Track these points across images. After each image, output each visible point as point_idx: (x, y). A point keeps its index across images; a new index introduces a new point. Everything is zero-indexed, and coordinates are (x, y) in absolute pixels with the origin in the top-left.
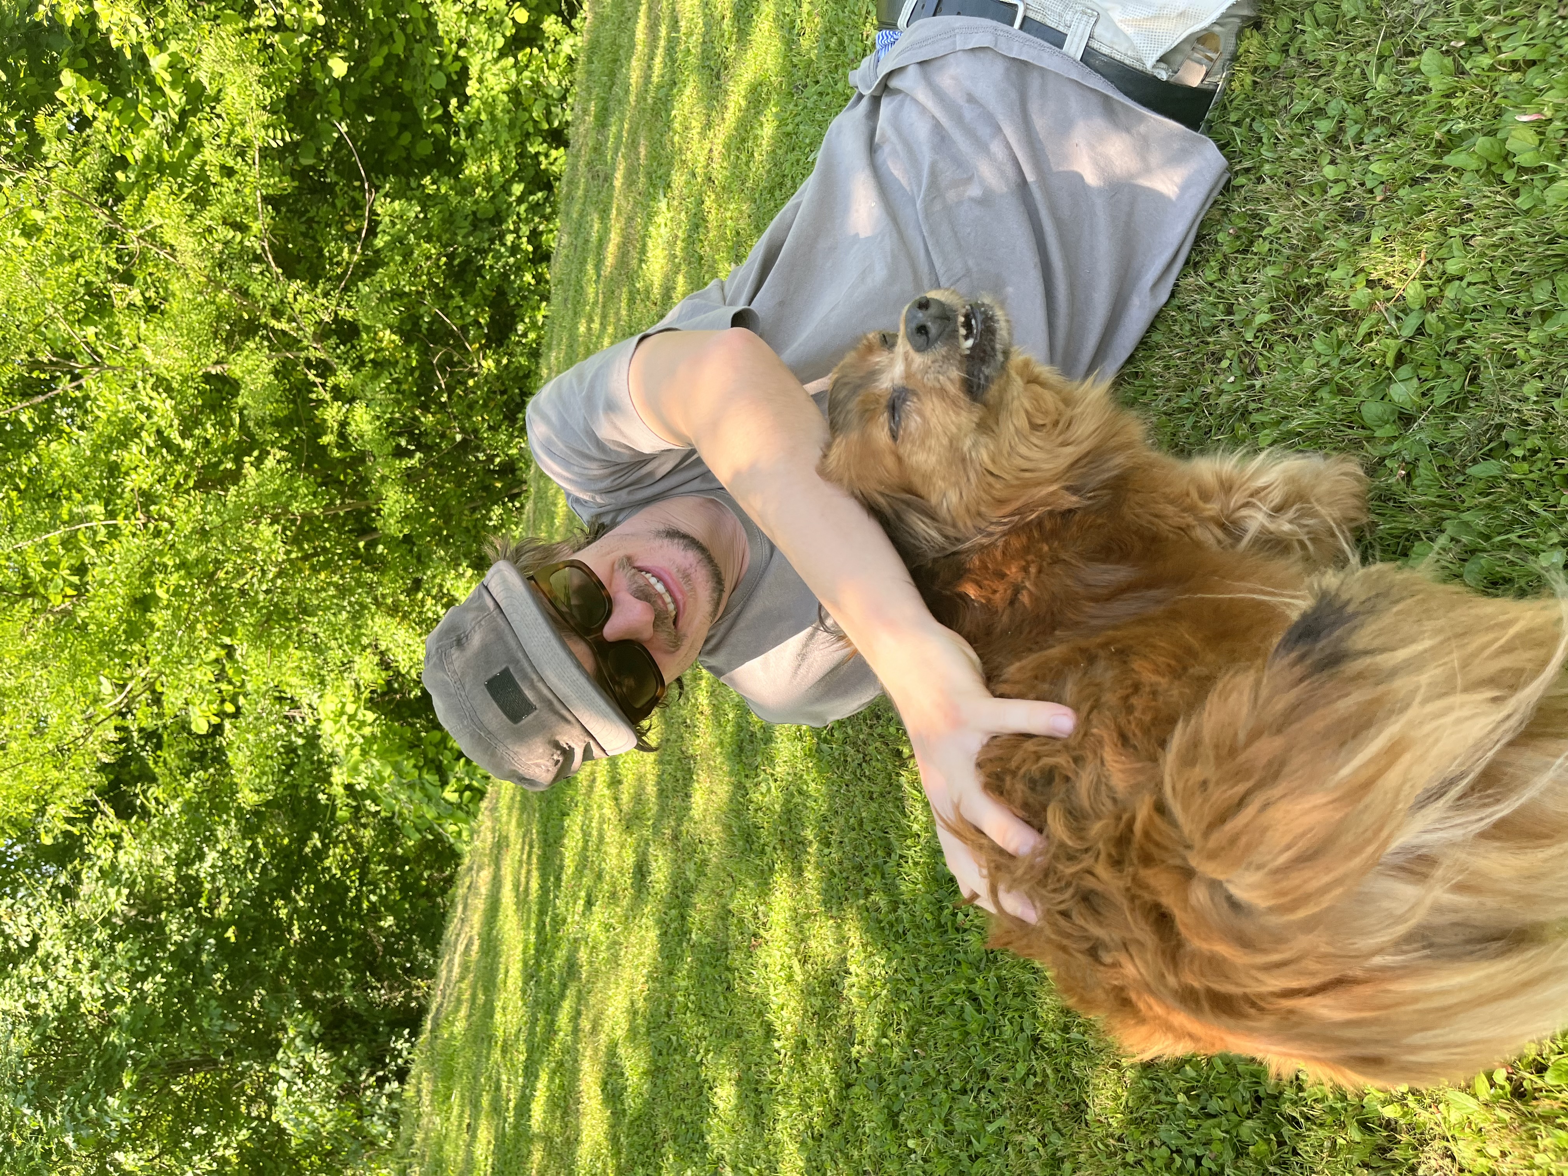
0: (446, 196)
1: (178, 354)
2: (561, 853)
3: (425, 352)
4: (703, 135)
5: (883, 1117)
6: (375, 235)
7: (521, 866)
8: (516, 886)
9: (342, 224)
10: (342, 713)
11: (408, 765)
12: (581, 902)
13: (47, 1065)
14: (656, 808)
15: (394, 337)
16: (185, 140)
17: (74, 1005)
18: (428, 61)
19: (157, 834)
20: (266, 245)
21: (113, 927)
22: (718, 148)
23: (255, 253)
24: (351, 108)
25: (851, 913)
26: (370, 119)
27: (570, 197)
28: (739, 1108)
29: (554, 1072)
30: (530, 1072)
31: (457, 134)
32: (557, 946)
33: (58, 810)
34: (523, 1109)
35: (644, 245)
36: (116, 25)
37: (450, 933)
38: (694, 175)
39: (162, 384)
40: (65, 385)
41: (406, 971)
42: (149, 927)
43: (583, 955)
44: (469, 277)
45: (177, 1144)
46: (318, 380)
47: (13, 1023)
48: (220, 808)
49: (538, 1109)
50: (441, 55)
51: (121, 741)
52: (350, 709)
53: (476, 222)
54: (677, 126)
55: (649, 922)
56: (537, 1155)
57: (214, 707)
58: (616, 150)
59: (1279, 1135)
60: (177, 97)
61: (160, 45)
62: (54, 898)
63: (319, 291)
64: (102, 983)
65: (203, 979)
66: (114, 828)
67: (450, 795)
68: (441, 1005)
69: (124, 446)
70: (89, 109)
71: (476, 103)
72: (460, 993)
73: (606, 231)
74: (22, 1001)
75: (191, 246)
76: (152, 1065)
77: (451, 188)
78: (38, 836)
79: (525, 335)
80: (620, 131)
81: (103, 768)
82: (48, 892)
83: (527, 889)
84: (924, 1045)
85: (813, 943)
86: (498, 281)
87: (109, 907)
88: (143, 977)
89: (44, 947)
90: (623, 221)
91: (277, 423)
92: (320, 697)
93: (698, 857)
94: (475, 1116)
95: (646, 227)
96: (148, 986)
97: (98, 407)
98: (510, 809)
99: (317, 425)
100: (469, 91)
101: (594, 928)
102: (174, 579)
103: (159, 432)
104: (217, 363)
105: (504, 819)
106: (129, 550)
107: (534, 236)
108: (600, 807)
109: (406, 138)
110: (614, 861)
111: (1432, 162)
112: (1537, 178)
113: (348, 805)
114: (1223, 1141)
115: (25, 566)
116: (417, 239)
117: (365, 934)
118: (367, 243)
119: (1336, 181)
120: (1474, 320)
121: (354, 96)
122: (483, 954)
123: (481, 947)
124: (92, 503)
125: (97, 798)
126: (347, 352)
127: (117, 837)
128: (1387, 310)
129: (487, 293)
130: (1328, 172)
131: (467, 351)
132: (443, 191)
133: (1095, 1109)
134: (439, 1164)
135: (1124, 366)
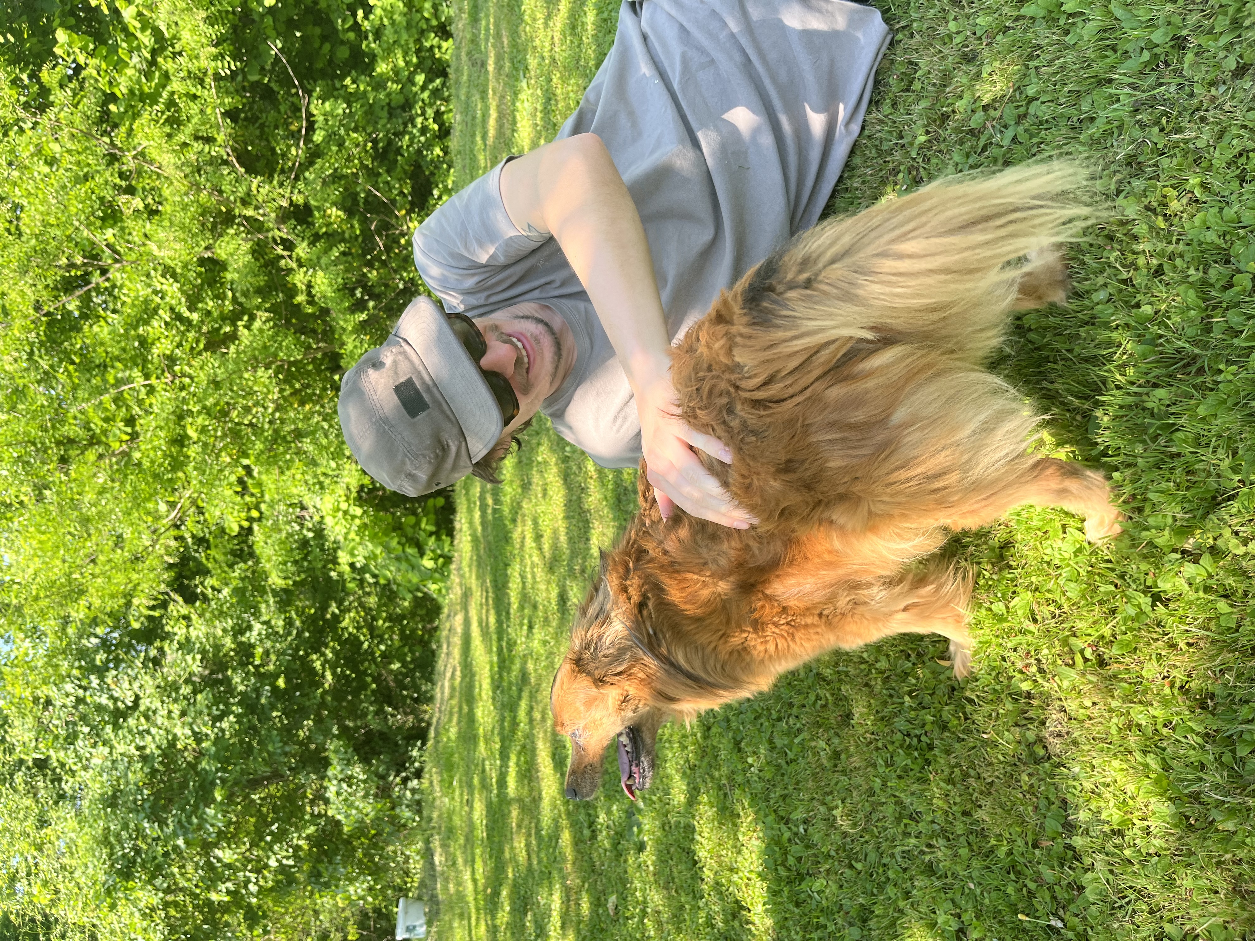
0: (365, 92)
1: (177, 246)
2: (508, 594)
3: (365, 222)
4: (546, 25)
5: (731, 746)
6: (314, 131)
7: (482, 608)
8: (480, 623)
9: (287, 125)
10: (338, 510)
11: (394, 543)
12: (525, 627)
13: (158, 790)
14: (568, 551)
15: (339, 213)
16: (157, 74)
17: (172, 744)
19: (216, 613)
20: (229, 150)
21: (193, 684)
22: (557, 36)
23: (222, 159)
24: (282, 28)
26: (298, 34)
27: (458, 82)
29: (520, 753)
30: (504, 756)
31: (366, 38)
32: (512, 662)
33: (141, 602)
34: (502, 783)
35: (514, 118)
37: (440, 665)
38: (543, 58)
39: (168, 272)
40: (96, 278)
41: (416, 700)
42: (220, 682)
43: (530, 666)
44: (391, 156)
45: (262, 839)
46: (285, 253)
47: (129, 762)
48: (262, 591)
49: (512, 781)
51: (180, 545)
52: (344, 506)
53: (392, 112)
54: (526, 18)
56: (515, 813)
57: (243, 515)
58: (487, 40)
59: (964, 713)
60: (147, 39)
62: (147, 667)
63: (275, 182)
64: (191, 725)
65: (264, 717)
66: (184, 611)
67: (428, 562)
68: (440, 719)
69: (147, 323)
70: (81, 59)
71: (378, 12)
72: (452, 708)
73: (486, 108)
74: (133, 745)
75: (172, 161)
76: (236, 783)
77: (368, 85)
78: (128, 624)
79: (440, 198)
80: (488, 24)
81: (170, 567)
82: (142, 663)
86: (414, 158)
87: (188, 670)
88: (220, 718)
89: (144, 704)
90: (497, 99)
91: (259, 291)
92: (321, 498)
94: (471, 793)
95: (513, 104)
96: (225, 725)
97: (124, 294)
98: (470, 566)
99: (290, 289)
100: (371, 2)
101: (536, 644)
102: (200, 420)
103: (172, 309)
104: (207, 249)
105: (467, 575)
106: (162, 403)
107: (438, 115)
108: (531, 556)
109: (327, 47)
110: (544, 595)
111: (1015, 13)
112: (1078, 20)
113: (354, 579)
114: (932, 723)
115: (88, 423)
116: (347, 131)
117: (380, 675)
118: (308, 139)
119: (958, 33)
120: (1046, 129)
121: (283, 18)
122: (464, 677)
123: (462, 672)
124: (131, 369)
125: (168, 590)
126: (304, 232)
127: (187, 618)
128: (993, 127)
129: (407, 168)
130: (952, 26)
131: (397, 217)
132: (362, 88)
133: (857, 715)
134: (451, 831)
135: (837, 185)
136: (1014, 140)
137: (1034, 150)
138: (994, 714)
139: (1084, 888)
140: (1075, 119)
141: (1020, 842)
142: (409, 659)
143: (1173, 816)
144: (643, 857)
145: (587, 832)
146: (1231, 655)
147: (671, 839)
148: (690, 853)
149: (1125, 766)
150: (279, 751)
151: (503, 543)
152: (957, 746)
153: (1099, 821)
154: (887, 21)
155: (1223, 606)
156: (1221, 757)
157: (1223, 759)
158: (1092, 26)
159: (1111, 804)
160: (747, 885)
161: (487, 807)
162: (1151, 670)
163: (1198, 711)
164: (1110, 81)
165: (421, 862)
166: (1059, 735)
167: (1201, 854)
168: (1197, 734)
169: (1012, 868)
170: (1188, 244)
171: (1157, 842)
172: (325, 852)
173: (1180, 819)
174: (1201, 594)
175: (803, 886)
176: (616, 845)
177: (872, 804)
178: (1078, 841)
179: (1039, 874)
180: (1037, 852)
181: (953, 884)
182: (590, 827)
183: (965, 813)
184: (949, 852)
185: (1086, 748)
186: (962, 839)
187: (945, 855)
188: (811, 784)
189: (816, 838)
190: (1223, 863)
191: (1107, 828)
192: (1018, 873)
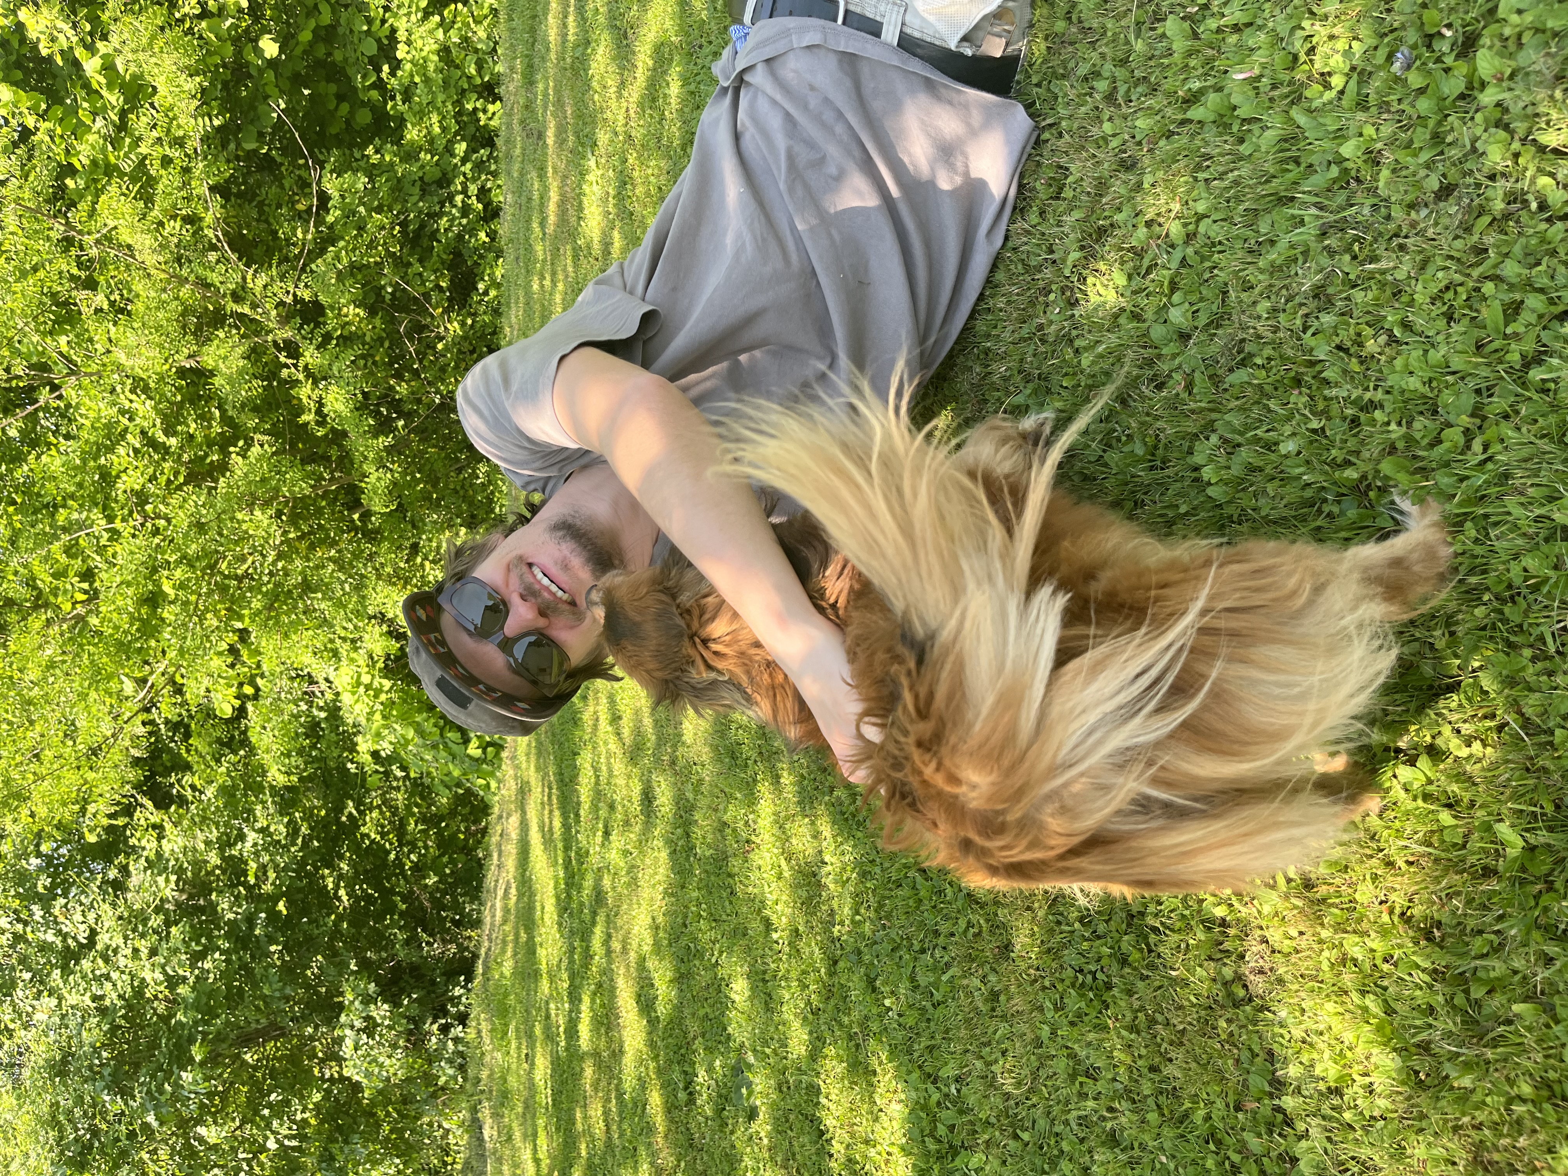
0: (392, 164)
1: (151, 353)
2: (576, 790)
3: (392, 321)
4: (620, 96)
5: (863, 984)
6: (328, 211)
7: (543, 808)
8: (542, 828)
9: (292, 203)
10: (359, 684)
11: (429, 726)
12: (600, 833)
13: (121, 1053)
14: (654, 737)
15: (357, 310)
16: (127, 139)
17: (139, 992)
18: (356, 29)
19: (197, 819)
20: (220, 234)
21: (166, 913)
22: (633, 108)
23: (210, 241)
24: (286, 85)
25: (821, 809)
26: (306, 92)
27: (509, 156)
28: (751, 998)
29: (594, 994)
30: (574, 997)
31: (393, 98)
32: (584, 878)
33: (98, 809)
34: (572, 1032)
35: (581, 203)
36: (44, 33)
37: (489, 881)
38: (616, 134)
39: (140, 386)
40: (44, 396)
41: (457, 924)
42: (202, 910)
43: (607, 882)
44: (425, 243)
45: (256, 1113)
46: (290, 361)
47: (83, 1017)
48: (259, 789)
49: (584, 1029)
50: (369, 21)
51: (150, 733)
52: (366, 679)
53: (425, 188)
54: (594, 84)
55: (658, 843)
56: (589, 1072)
57: (233, 691)
58: (545, 107)
60: (114, 98)
61: (91, 49)
62: (106, 892)
63: (274, 272)
64: (163, 967)
65: (260, 952)
66: (155, 819)
67: (473, 750)
68: (489, 949)
69: (111, 450)
70: (30, 122)
71: (408, 66)
72: (505, 936)
73: (545, 189)
74: (88, 994)
75: (147, 242)
76: (222, 1039)
77: (396, 155)
78: (82, 836)
79: (486, 293)
80: (546, 89)
81: (137, 762)
82: (99, 887)
83: (551, 828)
84: (889, 917)
85: (794, 841)
86: (454, 244)
87: (160, 895)
88: (201, 956)
89: (103, 940)
90: (558, 178)
91: (256, 409)
92: (336, 669)
93: (694, 779)
94: (532, 1046)
95: (579, 186)
96: (208, 965)
97: (81, 415)
98: (528, 755)
99: (295, 405)
100: (400, 55)
101: (614, 855)
102: (178, 573)
103: (143, 433)
104: (190, 357)
105: (524, 766)
106: (130, 552)
107: (483, 193)
108: (606, 743)
109: (345, 108)
110: (624, 792)
111: (1180, 117)
112: (1255, 127)
113: (377, 772)
114: (1110, 956)
115: (34, 579)
116: (369, 210)
117: (411, 892)
118: (319, 222)
119: (1114, 135)
120: (1220, 252)
121: (288, 73)
122: (520, 896)
123: (517, 889)
124: (89, 511)
125: (134, 792)
126: (312, 332)
127: (158, 828)
128: (1158, 246)
129: (445, 257)
130: (1107, 127)
131: (432, 316)
132: (387, 158)
133: (1018, 947)
134: (505, 1096)
135: (976, 304)
136: (1184, 262)
137: (1207, 275)
138: (1183, 946)
139: (1298, 1160)
140: (1253, 242)
141: (1220, 1104)
142: (448, 871)
143: (1399, 1071)
144: (754, 1127)
145: (682, 1096)
146: (1457, 877)
147: (790, 1104)
148: (814, 1121)
149: (1341, 1010)
150: (277, 994)
151: (569, 726)
152: (1140, 984)
153: (1312, 1076)
154: (1031, 116)
155: (1446, 817)
156: (1452, 999)
157: (1456, 1001)
158: (1271, 135)
159: (1326, 1055)
160: (887, 1162)
161: (552, 1063)
162: (1365, 894)
163: (1423, 943)
164: (1293, 199)
165: (466, 1137)
166: (1261, 972)
167: (1435, 1117)
168: (1423, 971)
169: (1212, 1136)
170: (1388, 392)
171: (1382, 1103)
172: (339, 1128)
173: (1408, 1074)
174: (1420, 802)
175: (958, 1162)
176: (719, 1111)
177: (1039, 1058)
178: (1289, 1102)
179: (1243, 1143)
180: (1240, 1115)
181: (1140, 1158)
182: (686, 1088)
183: (1153, 1069)
184: (1135, 1118)
185: (1296, 987)
186: (1151, 1101)
187: (1130, 1122)
188: (963, 1032)
189: (972, 1100)
190: (1461, 1127)
191: (1322, 1086)
192: (1219, 1143)
